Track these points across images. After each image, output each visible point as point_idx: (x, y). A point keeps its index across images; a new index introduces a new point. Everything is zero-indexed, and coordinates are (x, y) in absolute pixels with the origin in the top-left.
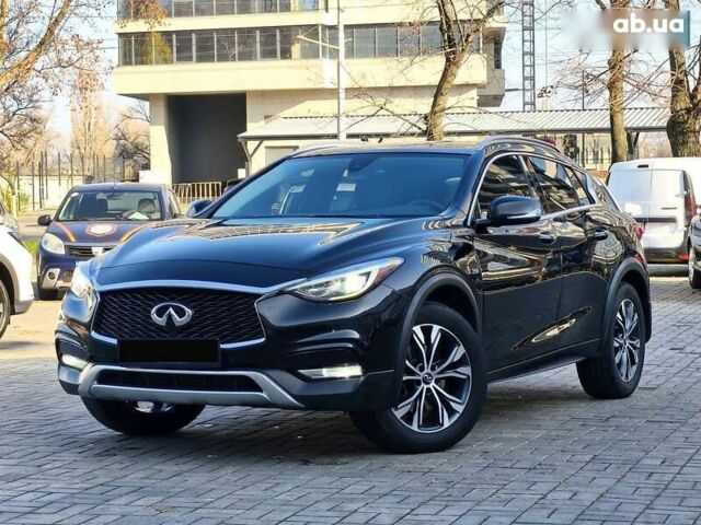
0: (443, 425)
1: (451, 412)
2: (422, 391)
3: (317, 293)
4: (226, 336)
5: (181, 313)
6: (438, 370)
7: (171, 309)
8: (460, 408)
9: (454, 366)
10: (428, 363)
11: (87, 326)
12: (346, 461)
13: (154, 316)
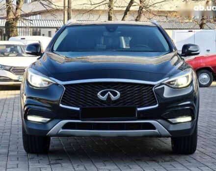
3: (173, 84)
7: (109, 92)
13: (100, 96)
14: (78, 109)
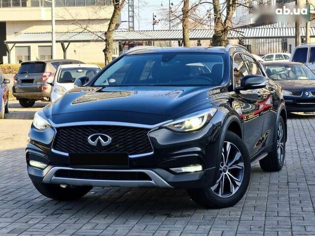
0: (232, 193)
1: (236, 186)
2: (223, 177)
3: (178, 127)
4: (131, 151)
5: (105, 139)
6: (229, 165)
7: (99, 137)
8: (239, 184)
9: (236, 163)
10: (225, 162)
11: (49, 146)
12: (188, 213)
13: (90, 141)
14: (67, 154)
